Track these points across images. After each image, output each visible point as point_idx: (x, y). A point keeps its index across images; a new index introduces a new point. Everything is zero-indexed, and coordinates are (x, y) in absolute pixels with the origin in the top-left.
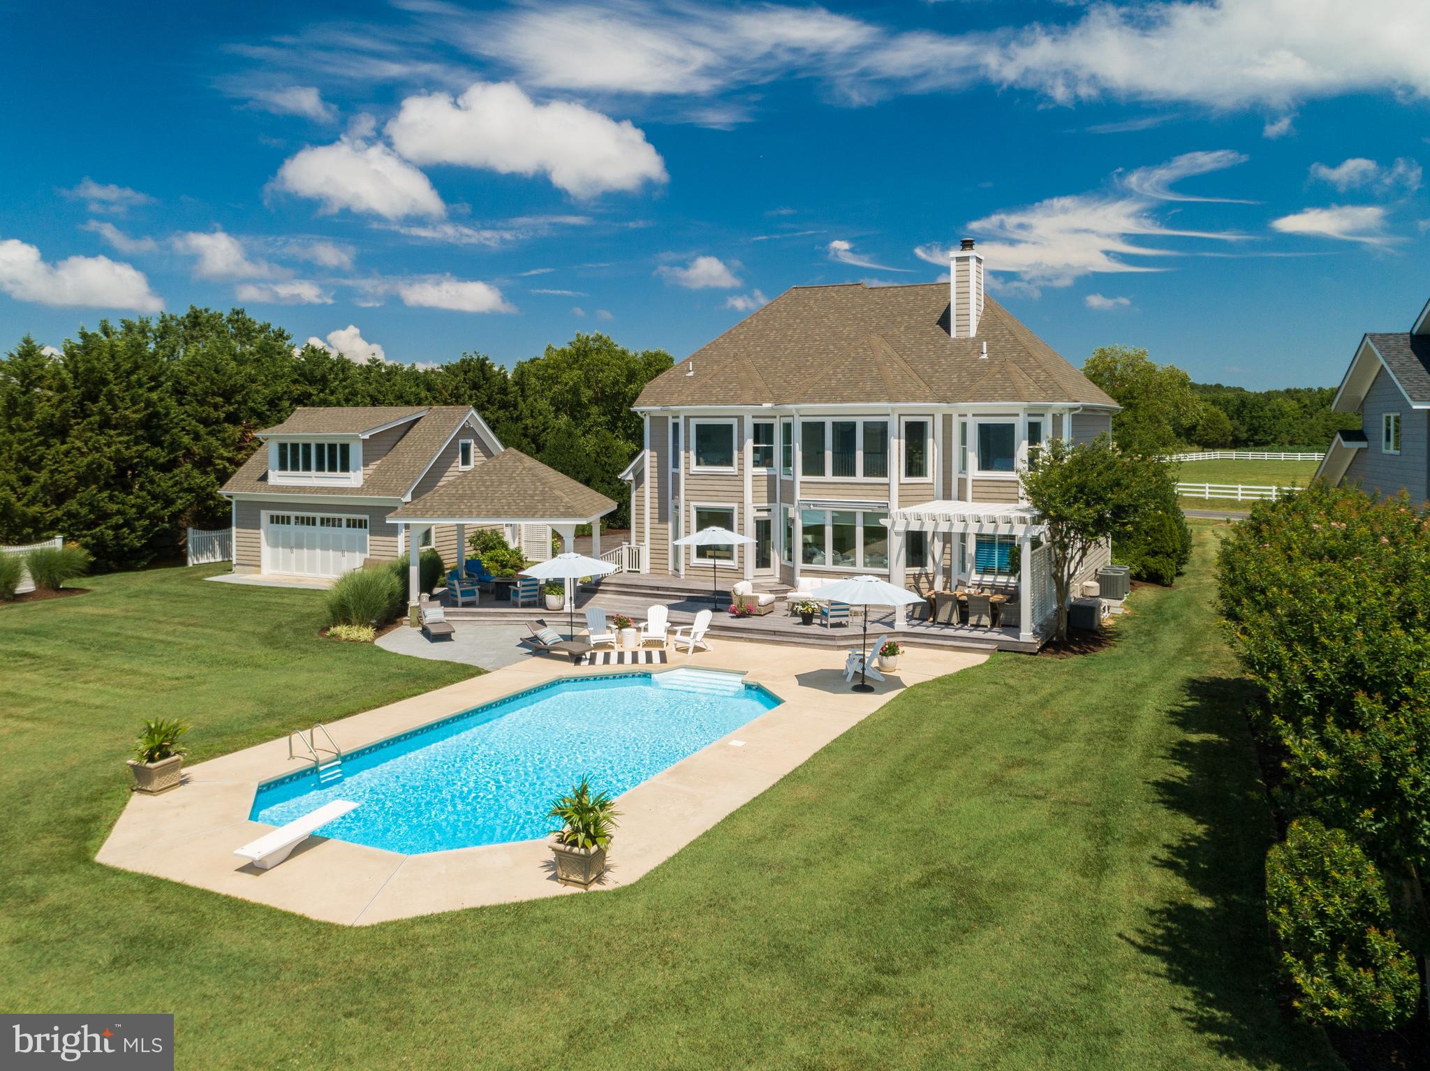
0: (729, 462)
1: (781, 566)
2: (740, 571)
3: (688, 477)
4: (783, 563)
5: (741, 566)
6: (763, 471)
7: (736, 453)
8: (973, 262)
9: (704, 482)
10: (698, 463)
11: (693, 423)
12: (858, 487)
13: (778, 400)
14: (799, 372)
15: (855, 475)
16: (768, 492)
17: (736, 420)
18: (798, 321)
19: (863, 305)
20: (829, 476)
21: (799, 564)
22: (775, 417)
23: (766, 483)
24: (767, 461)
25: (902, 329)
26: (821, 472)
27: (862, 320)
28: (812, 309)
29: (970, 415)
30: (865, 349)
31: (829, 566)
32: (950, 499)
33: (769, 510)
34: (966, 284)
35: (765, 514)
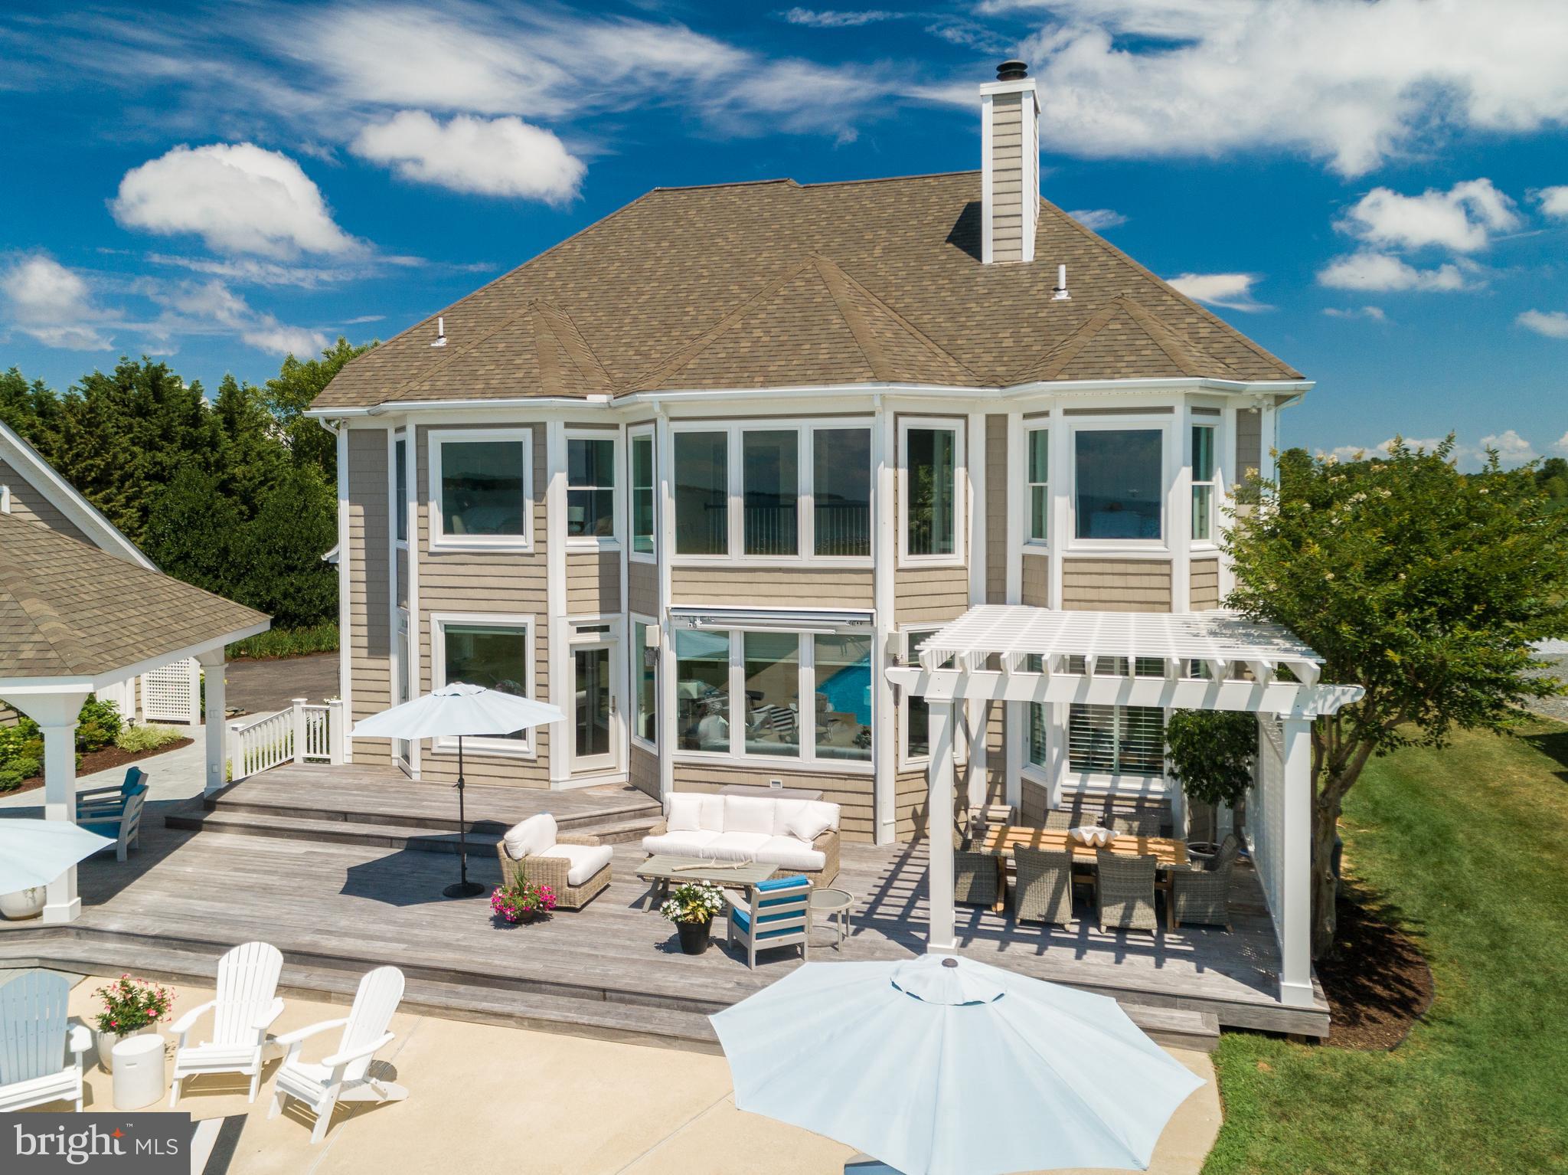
0: (515, 526)
1: (633, 749)
2: (541, 762)
3: (426, 558)
4: (636, 742)
5: (543, 751)
6: (590, 543)
7: (529, 504)
8: (1027, 104)
9: (461, 570)
10: (448, 529)
11: (436, 440)
12: (802, 578)
13: (622, 389)
14: (667, 334)
15: (795, 551)
16: (602, 588)
17: (529, 431)
18: (665, 244)
19: (793, 216)
20: (736, 554)
21: (670, 750)
22: (616, 427)
23: (595, 570)
24: (601, 522)
25: (878, 252)
26: (719, 545)
27: (794, 239)
28: (692, 224)
29: (1057, 413)
30: (808, 281)
31: (738, 753)
32: (1004, 602)
33: (605, 629)
34: (1014, 152)
35: (594, 638)
